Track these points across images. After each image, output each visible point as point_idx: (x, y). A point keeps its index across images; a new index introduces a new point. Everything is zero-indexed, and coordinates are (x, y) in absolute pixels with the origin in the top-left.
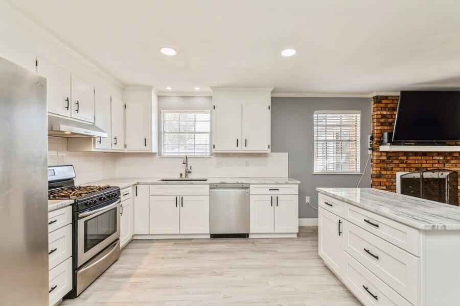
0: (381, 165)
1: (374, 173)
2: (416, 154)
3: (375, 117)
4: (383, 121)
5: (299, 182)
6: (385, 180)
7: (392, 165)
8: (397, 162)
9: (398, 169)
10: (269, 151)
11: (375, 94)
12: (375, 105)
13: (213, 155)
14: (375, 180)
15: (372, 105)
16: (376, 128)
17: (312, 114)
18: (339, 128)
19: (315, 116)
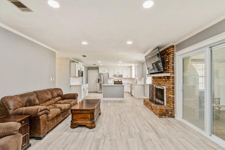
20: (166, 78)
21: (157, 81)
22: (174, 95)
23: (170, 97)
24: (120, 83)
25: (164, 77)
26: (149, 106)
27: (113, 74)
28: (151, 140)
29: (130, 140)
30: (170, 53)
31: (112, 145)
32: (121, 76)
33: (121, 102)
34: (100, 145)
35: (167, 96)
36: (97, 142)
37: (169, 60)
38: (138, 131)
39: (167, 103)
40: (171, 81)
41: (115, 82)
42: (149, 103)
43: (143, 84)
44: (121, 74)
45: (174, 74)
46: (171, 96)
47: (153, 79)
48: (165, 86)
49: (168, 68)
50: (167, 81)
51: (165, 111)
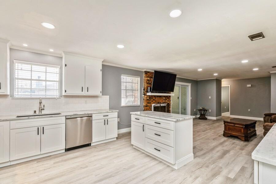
0: (147, 101)
1: (145, 105)
2: (158, 96)
3: (145, 80)
4: (148, 82)
5: (118, 111)
6: (148, 108)
7: (151, 101)
8: (152, 100)
9: (153, 103)
10: (101, 94)
11: (145, 70)
12: (145, 75)
13: (62, 97)
14: (145, 108)
15: (144, 75)
16: (145, 85)
17: (121, 76)
18: (131, 84)
19: (122, 77)
21: (156, 100)
25: (165, 97)
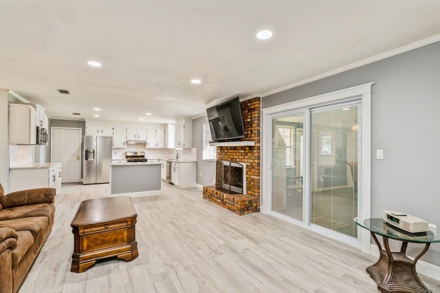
20: (247, 149)
21: (229, 154)
22: (260, 176)
23: (253, 180)
24: (140, 159)
25: (243, 148)
26: (217, 198)
27: (125, 140)
28: (248, 249)
29: (219, 258)
30: (254, 109)
31: (194, 275)
32: (144, 144)
33: (156, 198)
34: (174, 283)
35: (247, 178)
36: (164, 279)
37: (251, 120)
38: (222, 243)
39: (248, 189)
40: (256, 155)
41: (127, 157)
42: (217, 193)
43: (196, 161)
44: (142, 139)
45: (260, 143)
46: (256, 178)
47: (219, 151)
48: (244, 162)
49: (249, 132)
50: (249, 154)
51: (247, 203)
